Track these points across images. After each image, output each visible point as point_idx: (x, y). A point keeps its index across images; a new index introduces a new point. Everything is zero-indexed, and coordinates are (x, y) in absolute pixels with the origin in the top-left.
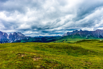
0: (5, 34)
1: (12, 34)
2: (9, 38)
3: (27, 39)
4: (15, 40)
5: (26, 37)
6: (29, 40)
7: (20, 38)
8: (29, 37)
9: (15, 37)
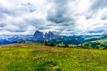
0: (42, 33)
1: (48, 33)
2: (45, 37)
3: (62, 38)
4: (51, 39)
5: (61, 36)
6: (63, 39)
7: (55, 37)
8: (64, 36)
9: (51, 36)
